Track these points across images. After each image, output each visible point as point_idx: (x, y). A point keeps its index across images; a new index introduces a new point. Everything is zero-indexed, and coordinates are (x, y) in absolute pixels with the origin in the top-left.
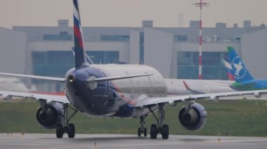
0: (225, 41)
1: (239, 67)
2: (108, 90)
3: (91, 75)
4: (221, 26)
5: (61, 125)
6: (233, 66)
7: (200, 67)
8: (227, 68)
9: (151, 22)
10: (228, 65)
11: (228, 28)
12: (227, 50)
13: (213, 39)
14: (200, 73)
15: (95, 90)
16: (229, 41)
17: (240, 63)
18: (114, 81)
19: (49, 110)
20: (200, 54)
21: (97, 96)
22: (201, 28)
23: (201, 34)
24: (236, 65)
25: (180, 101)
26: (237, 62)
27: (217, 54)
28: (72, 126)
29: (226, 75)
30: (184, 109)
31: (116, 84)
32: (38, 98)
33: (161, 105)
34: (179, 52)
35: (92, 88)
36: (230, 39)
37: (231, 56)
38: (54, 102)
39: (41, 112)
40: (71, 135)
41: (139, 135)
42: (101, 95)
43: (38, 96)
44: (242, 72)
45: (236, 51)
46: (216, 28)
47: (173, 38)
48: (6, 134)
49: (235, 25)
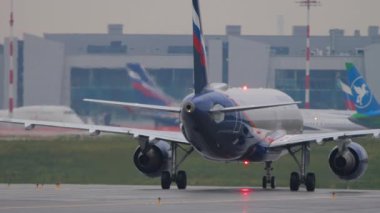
0: (342, 54)
1: (361, 92)
2: (239, 124)
3: (215, 103)
4: (337, 33)
5: (168, 173)
6: (353, 91)
7: (307, 91)
8: (344, 93)
9: (239, 27)
10: (347, 89)
11: (346, 37)
12: (344, 68)
13: (325, 51)
14: (307, 100)
15: (221, 123)
16: (347, 55)
17: (364, 86)
18: (246, 112)
19: (151, 151)
20: (308, 74)
21: (224, 131)
22: (308, 36)
23: (308, 45)
24: (357, 89)
25: (331, 139)
26: (359, 84)
27: (332, 74)
28: (182, 174)
29: (343, 103)
30: (337, 150)
31: (251, 115)
32: (136, 135)
33: (305, 144)
34: (277, 70)
35: (218, 122)
36: (350, 52)
37: (351, 75)
38: (158, 139)
39: (141, 154)
40: (182, 185)
41: (264, 186)
42: (229, 131)
43: (136, 133)
44: (366, 99)
45: (358, 69)
46: (330, 37)
47: (269, 50)
48: (34, 186)
49: (357, 32)
